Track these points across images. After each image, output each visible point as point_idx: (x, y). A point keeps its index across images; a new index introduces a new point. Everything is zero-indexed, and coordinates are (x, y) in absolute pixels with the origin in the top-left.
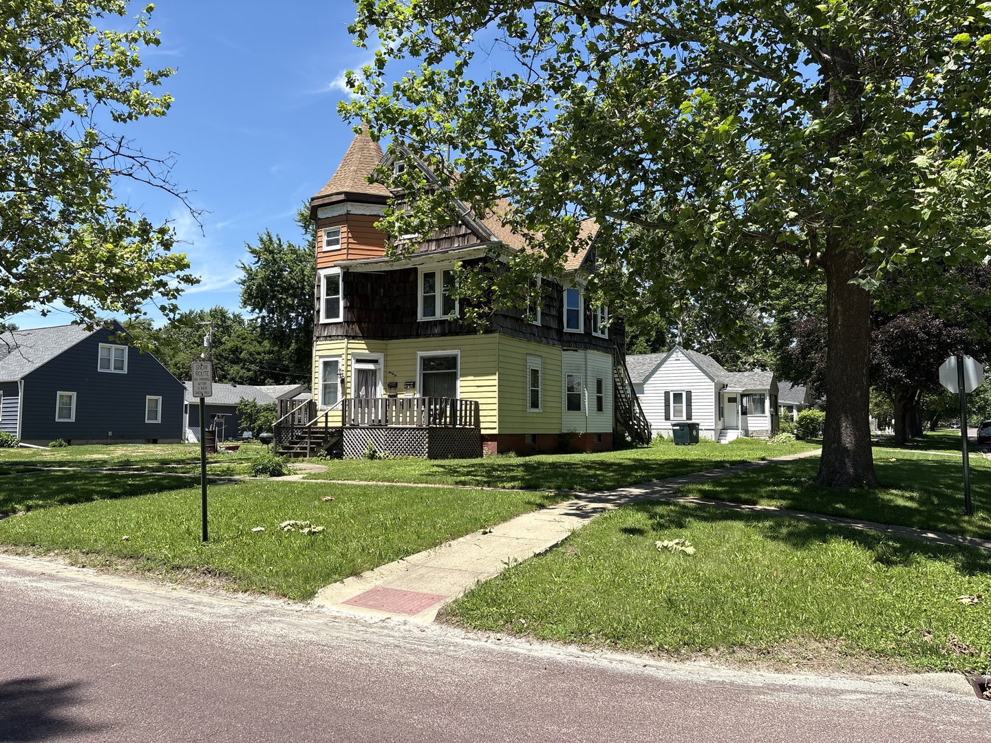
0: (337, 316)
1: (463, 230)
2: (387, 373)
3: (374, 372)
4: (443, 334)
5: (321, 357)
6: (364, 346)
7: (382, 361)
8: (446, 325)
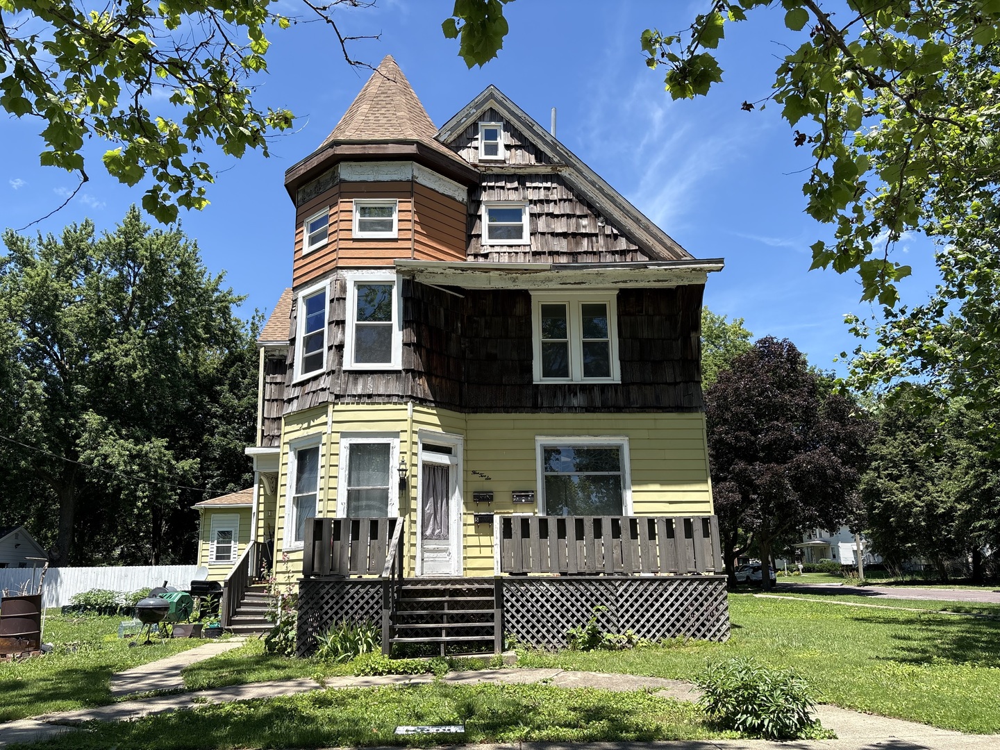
0: (388, 360)
1: (622, 244)
2: (471, 472)
3: (445, 469)
4: (590, 409)
5: (344, 435)
6: (436, 420)
7: (459, 450)
8: (597, 392)
